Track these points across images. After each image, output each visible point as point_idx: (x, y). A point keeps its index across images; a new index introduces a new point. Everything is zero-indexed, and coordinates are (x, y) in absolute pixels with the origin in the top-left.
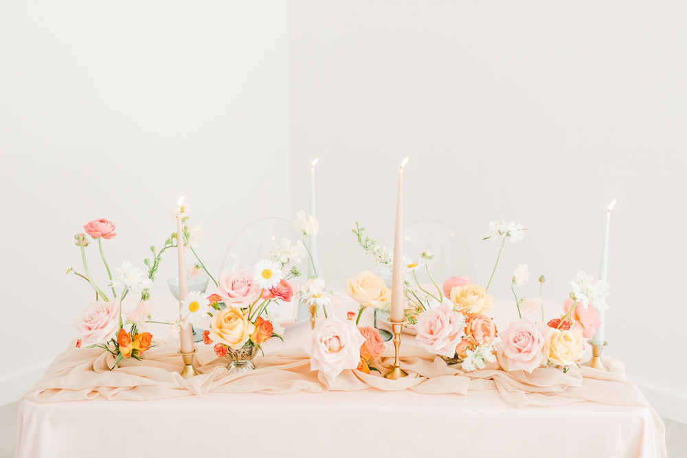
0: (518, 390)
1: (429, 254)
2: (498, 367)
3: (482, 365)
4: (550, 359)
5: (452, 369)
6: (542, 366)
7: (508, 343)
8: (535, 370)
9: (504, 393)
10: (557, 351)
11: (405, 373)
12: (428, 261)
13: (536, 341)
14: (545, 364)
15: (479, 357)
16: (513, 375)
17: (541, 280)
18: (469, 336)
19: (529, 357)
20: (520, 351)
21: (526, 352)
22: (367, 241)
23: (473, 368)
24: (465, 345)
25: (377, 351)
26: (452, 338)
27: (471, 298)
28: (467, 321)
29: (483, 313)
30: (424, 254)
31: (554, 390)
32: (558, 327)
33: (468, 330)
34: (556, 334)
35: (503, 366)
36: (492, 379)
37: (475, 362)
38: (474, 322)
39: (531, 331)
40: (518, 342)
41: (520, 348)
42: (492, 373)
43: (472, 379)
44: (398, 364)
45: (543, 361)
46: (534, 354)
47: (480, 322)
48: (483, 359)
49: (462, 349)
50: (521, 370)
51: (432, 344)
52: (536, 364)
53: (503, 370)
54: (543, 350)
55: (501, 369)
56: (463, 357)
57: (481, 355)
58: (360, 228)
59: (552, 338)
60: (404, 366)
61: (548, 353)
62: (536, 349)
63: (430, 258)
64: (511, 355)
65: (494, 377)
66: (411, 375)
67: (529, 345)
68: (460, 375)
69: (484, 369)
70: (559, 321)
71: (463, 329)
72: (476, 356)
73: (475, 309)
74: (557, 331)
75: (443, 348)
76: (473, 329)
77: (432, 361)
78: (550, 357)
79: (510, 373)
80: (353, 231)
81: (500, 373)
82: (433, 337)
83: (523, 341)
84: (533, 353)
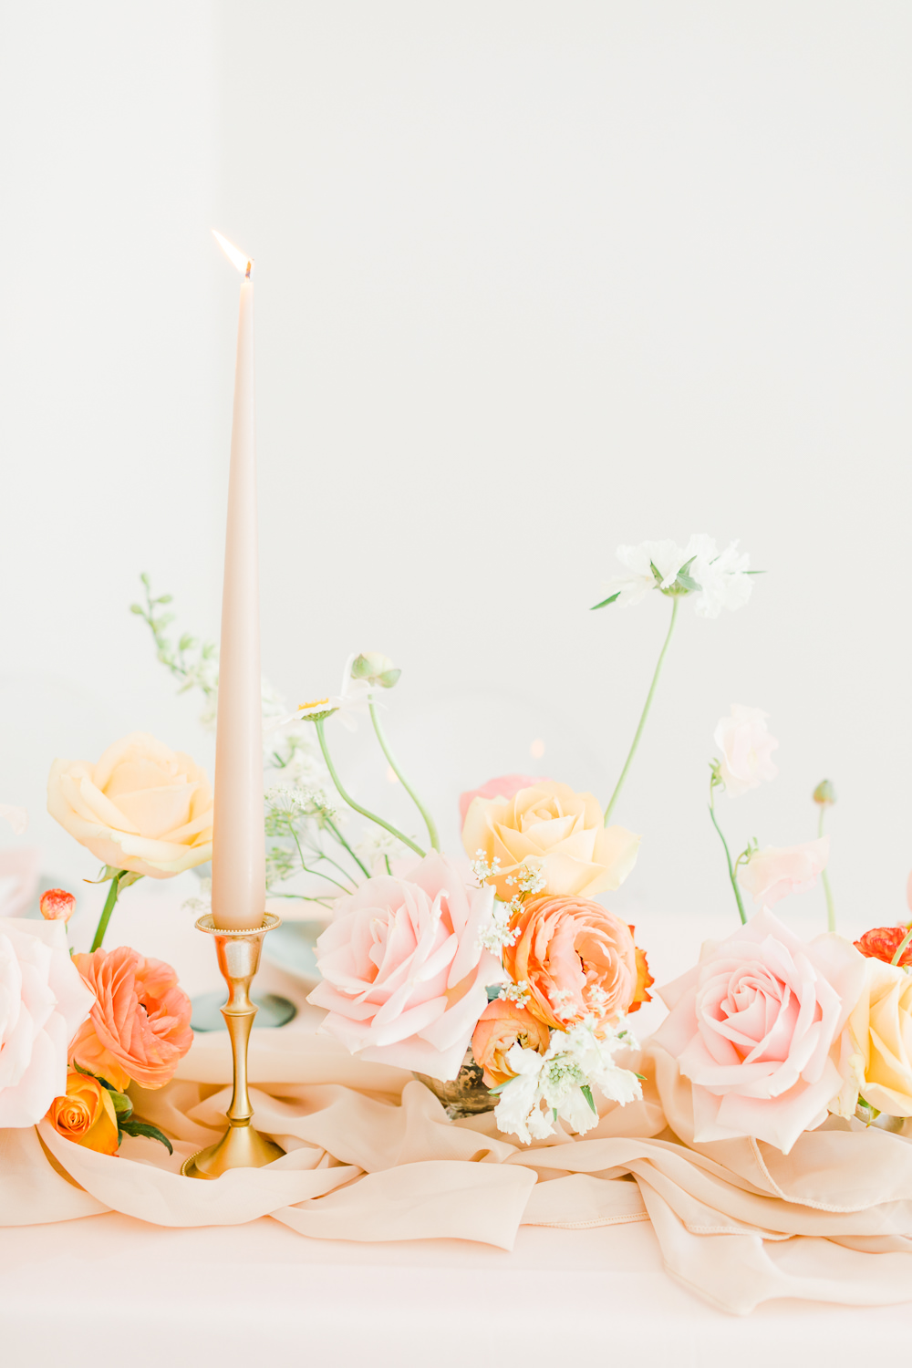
0: (734, 1228)
1: (380, 663)
2: (655, 1127)
3: (585, 1120)
4: (868, 1088)
5: (467, 1136)
6: (835, 1123)
7: (692, 1025)
8: (804, 1140)
9: (678, 1241)
10: (895, 1053)
11: (272, 1147)
12: (377, 689)
13: (808, 1011)
14: (848, 1110)
15: (567, 1079)
16: (714, 1160)
17: (821, 795)
18: (524, 985)
19: (777, 1081)
20: (740, 1054)
21: (763, 1059)
22: (184, 645)
23: (544, 1127)
24: (508, 1028)
25: (140, 1050)
26: (452, 994)
27: (537, 828)
28: (520, 922)
29: (588, 895)
30: (360, 665)
31: (889, 1225)
32: (897, 958)
33: (522, 961)
34: (888, 988)
35: (678, 1121)
36: (629, 1177)
37: (551, 1104)
38: (546, 932)
39: (787, 968)
40: (733, 1017)
41: (741, 1040)
42: (628, 1152)
43: (544, 1175)
44: (242, 1112)
45: (838, 1098)
46: (800, 1069)
47: (572, 928)
48: (586, 1090)
49: (494, 1044)
50: (747, 1140)
51: (369, 1021)
52: (810, 1113)
53: (675, 1138)
54: (836, 1050)
55: (668, 1134)
56: (503, 1078)
57: (575, 1071)
58: (154, 595)
59: (874, 1002)
60: (273, 1119)
61: (858, 1062)
62: (809, 1048)
63: (387, 680)
64: (709, 1073)
65: (638, 1170)
66: (294, 1155)
67: (780, 1027)
68: (494, 1161)
69: (592, 1135)
70: (897, 935)
71: (499, 953)
72: (556, 1076)
73: (553, 876)
74: (891, 971)
75: (414, 1039)
76: (541, 953)
77: (394, 1098)
78: (868, 1079)
79: (701, 1149)
80: (136, 610)
81: (664, 1153)
82: (370, 989)
83: (753, 1011)
84: (798, 1063)
